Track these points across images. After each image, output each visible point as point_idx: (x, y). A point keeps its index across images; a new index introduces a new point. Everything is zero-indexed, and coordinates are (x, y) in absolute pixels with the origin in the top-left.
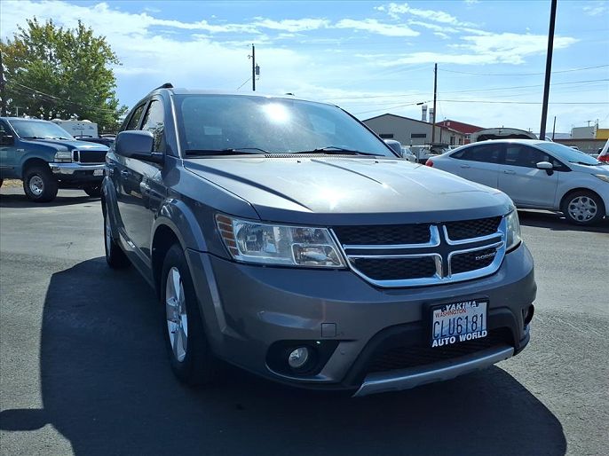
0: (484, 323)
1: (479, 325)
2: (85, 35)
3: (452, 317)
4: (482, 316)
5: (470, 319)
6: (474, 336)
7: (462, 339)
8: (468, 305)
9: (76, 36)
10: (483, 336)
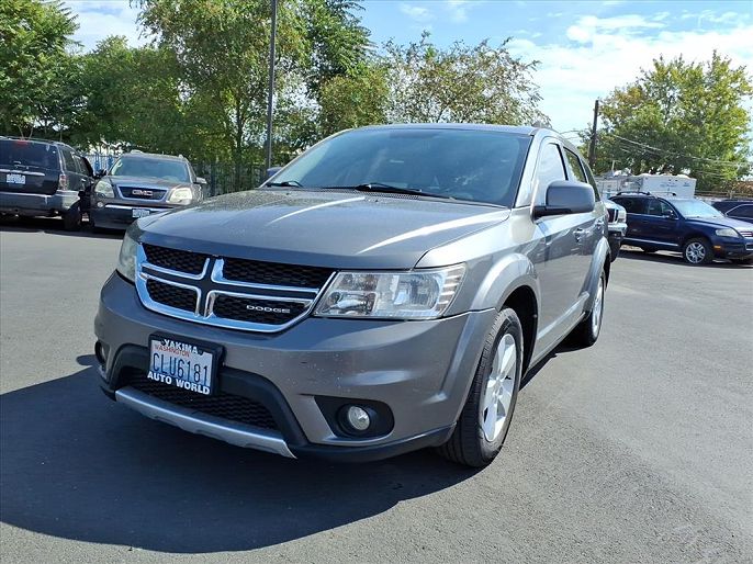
0: (209, 378)
1: (202, 378)
2: (719, 67)
3: (174, 356)
4: (205, 368)
5: (192, 366)
6: (193, 387)
7: (180, 384)
8: (187, 348)
9: (706, 70)
10: (204, 392)
